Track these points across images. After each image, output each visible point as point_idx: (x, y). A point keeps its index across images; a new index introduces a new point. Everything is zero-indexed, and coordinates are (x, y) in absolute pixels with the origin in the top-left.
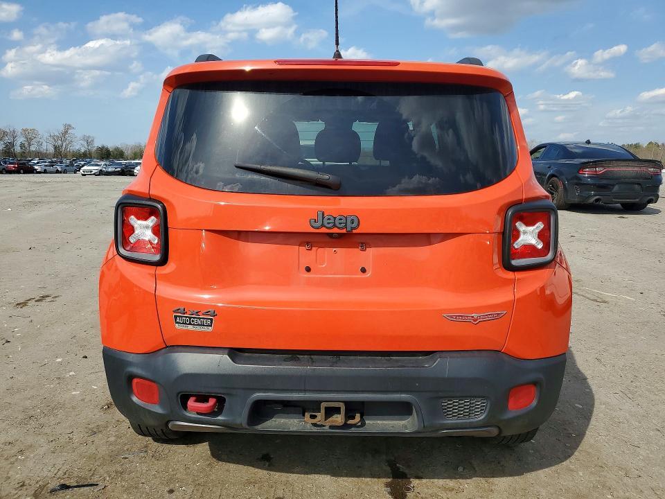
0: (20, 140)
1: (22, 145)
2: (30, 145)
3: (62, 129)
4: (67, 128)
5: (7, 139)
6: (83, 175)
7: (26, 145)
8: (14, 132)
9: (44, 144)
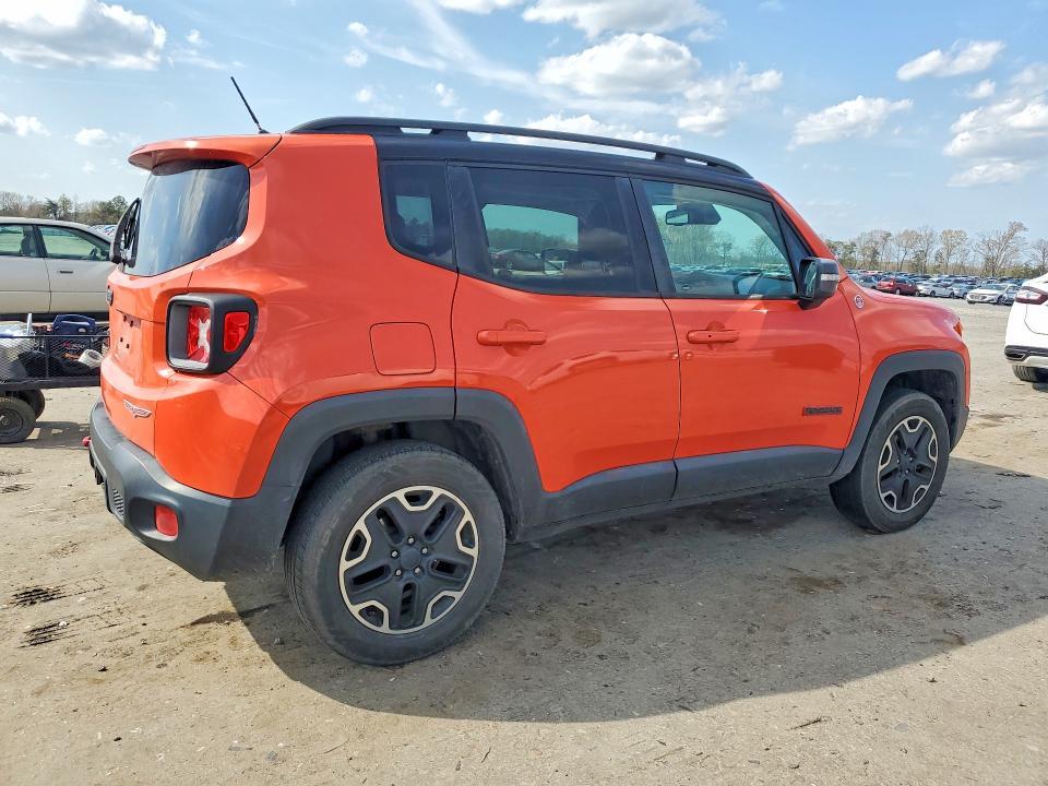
0: (938, 247)
1: (938, 256)
2: (949, 254)
3: (1005, 230)
4: (1017, 227)
5: (919, 247)
6: (970, 302)
7: (944, 256)
8: (931, 235)
9: (972, 253)
